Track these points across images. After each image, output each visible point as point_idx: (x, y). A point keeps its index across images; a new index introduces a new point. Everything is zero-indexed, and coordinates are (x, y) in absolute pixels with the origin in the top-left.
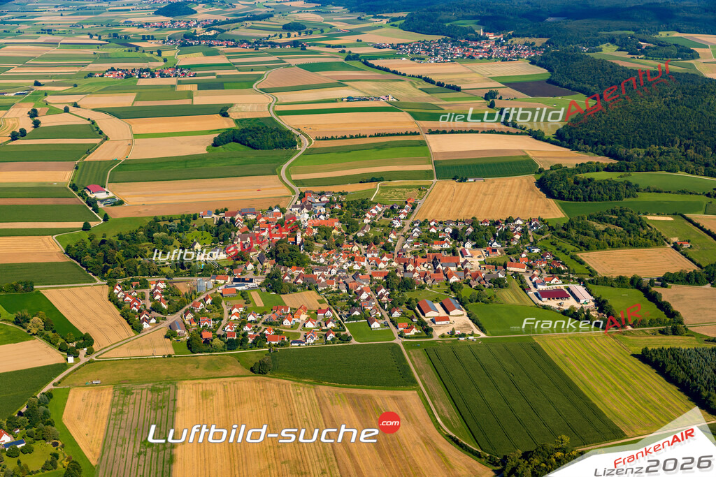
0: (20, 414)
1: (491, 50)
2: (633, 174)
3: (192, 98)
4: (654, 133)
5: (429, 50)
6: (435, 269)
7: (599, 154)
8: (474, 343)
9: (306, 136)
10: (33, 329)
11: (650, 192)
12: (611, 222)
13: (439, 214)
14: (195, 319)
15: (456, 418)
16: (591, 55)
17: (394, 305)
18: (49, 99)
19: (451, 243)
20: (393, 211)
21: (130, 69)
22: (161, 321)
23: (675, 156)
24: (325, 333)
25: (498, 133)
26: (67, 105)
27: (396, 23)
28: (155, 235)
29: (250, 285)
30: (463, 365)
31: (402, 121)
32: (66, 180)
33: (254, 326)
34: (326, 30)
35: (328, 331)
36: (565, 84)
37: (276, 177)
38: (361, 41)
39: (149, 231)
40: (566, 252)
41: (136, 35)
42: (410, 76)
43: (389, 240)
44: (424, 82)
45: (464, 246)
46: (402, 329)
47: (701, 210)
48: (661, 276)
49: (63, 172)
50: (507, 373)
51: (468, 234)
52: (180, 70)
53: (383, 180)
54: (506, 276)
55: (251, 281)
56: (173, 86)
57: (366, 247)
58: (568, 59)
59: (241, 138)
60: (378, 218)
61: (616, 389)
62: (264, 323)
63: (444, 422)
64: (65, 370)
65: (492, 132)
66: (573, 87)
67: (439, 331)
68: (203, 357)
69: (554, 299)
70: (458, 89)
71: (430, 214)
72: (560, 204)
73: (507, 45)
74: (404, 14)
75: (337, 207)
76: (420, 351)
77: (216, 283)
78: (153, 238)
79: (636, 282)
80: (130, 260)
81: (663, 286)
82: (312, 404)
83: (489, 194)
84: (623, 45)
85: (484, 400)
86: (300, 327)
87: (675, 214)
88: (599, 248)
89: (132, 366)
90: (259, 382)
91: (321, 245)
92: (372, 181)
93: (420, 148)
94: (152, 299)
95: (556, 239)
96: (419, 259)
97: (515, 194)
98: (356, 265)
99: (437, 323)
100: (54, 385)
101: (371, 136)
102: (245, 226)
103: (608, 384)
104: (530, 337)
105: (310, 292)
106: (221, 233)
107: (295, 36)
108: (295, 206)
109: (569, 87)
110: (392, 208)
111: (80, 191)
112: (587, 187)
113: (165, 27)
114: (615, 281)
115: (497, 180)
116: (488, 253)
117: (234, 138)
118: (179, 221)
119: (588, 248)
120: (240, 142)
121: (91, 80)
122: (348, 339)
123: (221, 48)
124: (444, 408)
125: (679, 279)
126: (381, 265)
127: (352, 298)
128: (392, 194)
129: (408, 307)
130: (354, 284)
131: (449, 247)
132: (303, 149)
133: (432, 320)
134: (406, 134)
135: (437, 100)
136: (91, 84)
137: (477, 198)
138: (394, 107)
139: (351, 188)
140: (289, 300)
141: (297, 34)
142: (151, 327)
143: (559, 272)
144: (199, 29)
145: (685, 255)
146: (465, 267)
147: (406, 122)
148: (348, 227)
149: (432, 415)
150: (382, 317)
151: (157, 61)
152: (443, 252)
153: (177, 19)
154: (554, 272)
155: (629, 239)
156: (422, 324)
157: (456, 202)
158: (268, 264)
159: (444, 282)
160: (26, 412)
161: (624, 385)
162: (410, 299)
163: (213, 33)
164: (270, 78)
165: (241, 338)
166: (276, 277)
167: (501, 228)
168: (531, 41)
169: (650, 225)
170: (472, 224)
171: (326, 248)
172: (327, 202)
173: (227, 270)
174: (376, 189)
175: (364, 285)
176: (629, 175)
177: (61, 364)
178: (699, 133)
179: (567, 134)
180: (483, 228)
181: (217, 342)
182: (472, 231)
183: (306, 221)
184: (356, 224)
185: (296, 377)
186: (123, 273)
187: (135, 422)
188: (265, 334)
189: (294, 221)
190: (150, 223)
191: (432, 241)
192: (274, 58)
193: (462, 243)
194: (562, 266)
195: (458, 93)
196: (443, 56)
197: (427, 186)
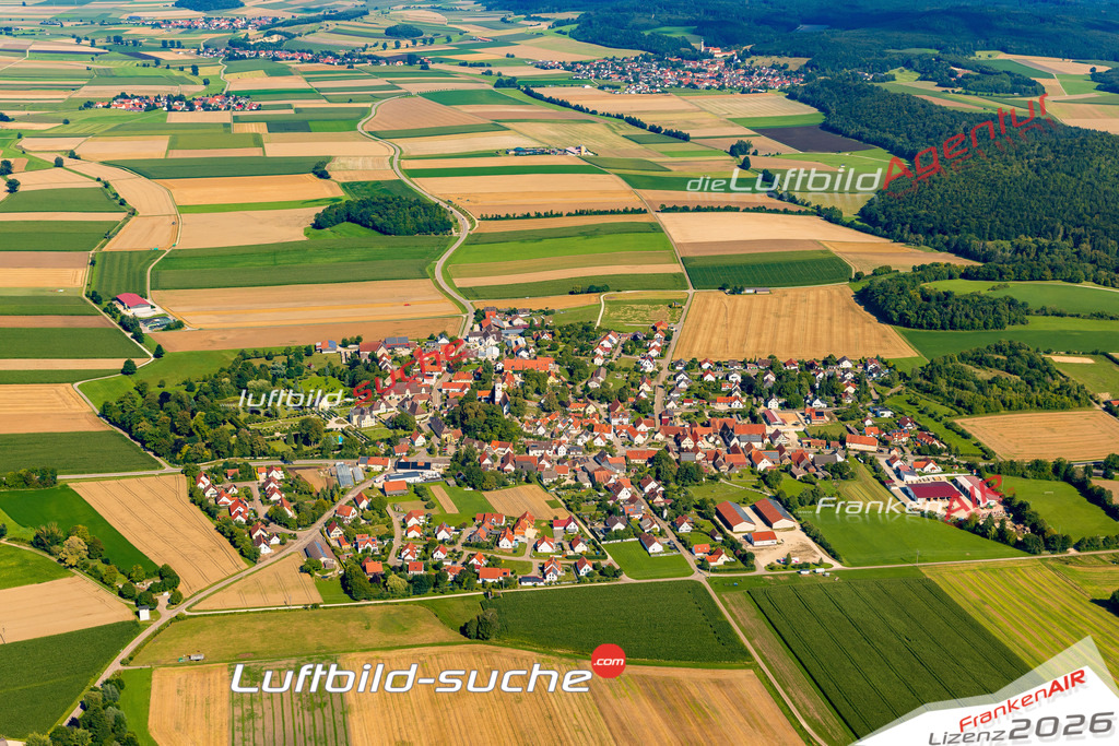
0: (74, 722)
1: (720, 76)
2: (1012, 284)
3: (262, 146)
4: (1022, 216)
5: (623, 73)
6: (727, 444)
7: (938, 249)
8: (827, 581)
9: (464, 213)
10: (69, 556)
11: (1046, 315)
12: (997, 366)
13: (711, 349)
14: (347, 538)
15: (834, 720)
16: (884, 85)
17: (678, 511)
18: (26, 143)
19: (744, 401)
20: (636, 343)
21: (152, 96)
22: (288, 541)
23: (1063, 254)
24: (573, 562)
25: (770, 211)
26: (59, 155)
27: (564, 29)
28: (249, 383)
29: (427, 473)
30: (819, 621)
31: (608, 190)
32: (79, 284)
33: (450, 549)
34: (455, 38)
35: (581, 558)
36: (853, 131)
37: (428, 282)
38: (513, 56)
39: (239, 376)
40: (936, 417)
41: (151, 39)
42: (603, 114)
43: (642, 394)
44: (629, 126)
45: (766, 405)
46: (701, 554)
48: (1102, 458)
49: (71, 271)
50: (898, 635)
51: (769, 385)
52: (235, 99)
53: (608, 290)
54: (846, 457)
55: (427, 466)
56: (227, 125)
58: (850, 92)
59: (361, 216)
60: (615, 355)
62: (465, 545)
63: (814, 728)
64: (137, 634)
65: (759, 209)
66: (866, 136)
67: (766, 557)
68: (373, 607)
69: (936, 499)
70: (686, 138)
71: (696, 348)
72: (903, 333)
73: (745, 68)
74: (574, 15)
75: (546, 337)
76: (740, 595)
77: (368, 470)
79: (1063, 470)
80: (218, 430)
81: (1105, 476)
83: (784, 316)
84: (926, 71)
85: (874, 688)
86: (529, 550)
87: (1095, 353)
88: (989, 410)
89: (253, 626)
90: (480, 654)
91: (535, 404)
92: (590, 291)
93: (652, 236)
94: (265, 499)
95: (913, 394)
96: (699, 430)
97: (826, 316)
98: (599, 439)
99: (756, 543)
100: (122, 663)
101: (569, 215)
102: (395, 367)
104: (916, 568)
105: (530, 486)
106: (360, 378)
107: (406, 47)
108: (473, 334)
109: (859, 137)
110: (635, 338)
111: (105, 304)
112: (946, 306)
113: (196, 27)
114: (1029, 468)
115: (791, 291)
116: (809, 418)
117: (348, 215)
118: (285, 359)
119: (970, 410)
120: (360, 223)
121: (89, 112)
122: (616, 574)
123: (293, 65)
124: (807, 702)
126: (639, 439)
127: (604, 499)
128: (629, 315)
129: (700, 514)
130: (603, 473)
131: (741, 406)
132: (463, 237)
133: (745, 537)
134: (626, 212)
135: (660, 154)
136: (91, 120)
137: (766, 322)
138: (594, 166)
139: (561, 303)
140: (503, 501)
141: (410, 43)
142: (273, 551)
143: (935, 451)
144: (252, 32)
146: (778, 441)
147: (618, 192)
148: (571, 372)
149: (790, 715)
150: (662, 533)
151: (193, 83)
152: (734, 416)
153: (213, 14)
154: (925, 452)
155: (1033, 395)
156: (733, 546)
157: (734, 329)
158: (450, 435)
159: (747, 468)
160: (84, 718)
162: (702, 501)
163: (275, 39)
164: (381, 114)
165: (433, 572)
166: (469, 460)
167: (821, 375)
168: (782, 61)
169: (1062, 372)
170: (771, 368)
171: (543, 408)
172: (524, 327)
173: (383, 448)
174: (600, 305)
175: (618, 475)
176: (1006, 286)
177: (129, 622)
178: (1092, 216)
179: (880, 213)
180: (792, 375)
181: (394, 580)
182: (773, 379)
183: (498, 359)
184: (583, 365)
185: (542, 644)
186: (208, 453)
187: (279, 733)
188: (473, 565)
189: (477, 359)
190: (236, 362)
191: (712, 396)
192: (381, 82)
193: (762, 400)
194: (936, 442)
195: (687, 144)
196: (649, 83)
197: (680, 301)
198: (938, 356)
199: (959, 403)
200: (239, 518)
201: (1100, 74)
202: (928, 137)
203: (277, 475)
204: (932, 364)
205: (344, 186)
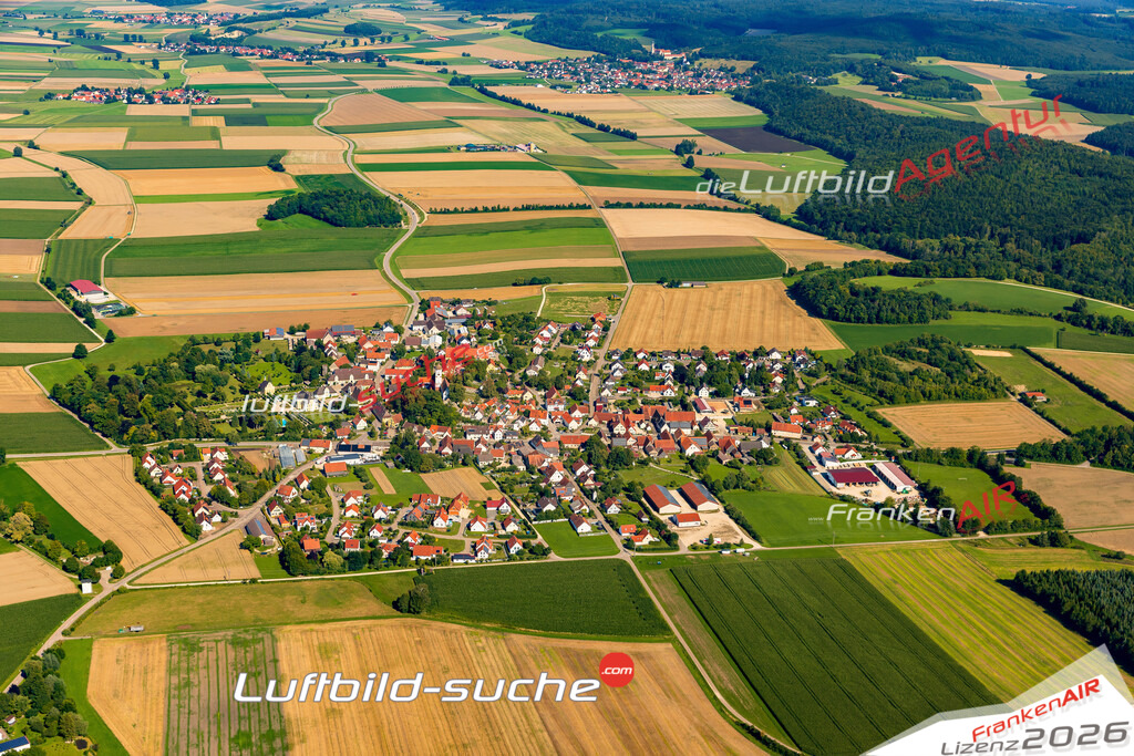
0: (14, 689)
1: (669, 77)
2: (937, 280)
3: (218, 138)
4: (951, 216)
5: (576, 73)
6: (658, 431)
7: (871, 247)
8: (747, 561)
9: (414, 207)
10: (15, 532)
11: (969, 310)
12: (919, 359)
13: (647, 339)
14: (287, 516)
15: (745, 691)
16: (826, 89)
17: (608, 493)
19: (676, 389)
20: (575, 333)
21: (112, 89)
22: (230, 519)
23: (989, 253)
25: (710, 209)
26: (19, 145)
27: (519, 29)
28: (198, 368)
29: (367, 456)
30: (737, 598)
31: (556, 187)
32: (34, 270)
33: (386, 527)
34: (414, 36)
35: (512, 538)
36: (795, 133)
37: (376, 273)
38: (469, 55)
39: (187, 361)
40: (859, 406)
41: (113, 33)
42: (554, 113)
43: (578, 382)
44: (578, 124)
45: (697, 394)
46: (628, 534)
47: (1050, 341)
48: (1014, 447)
49: (26, 257)
50: (811, 613)
51: (701, 374)
52: (195, 93)
53: (550, 282)
54: (771, 444)
55: (368, 449)
56: (185, 118)
57: (543, 393)
58: (793, 95)
59: (313, 208)
60: (554, 344)
61: (988, 640)
62: (401, 524)
63: (727, 698)
64: (79, 606)
65: (701, 207)
66: (807, 138)
67: (688, 537)
68: (308, 582)
69: (854, 484)
70: (633, 137)
71: (633, 339)
72: (832, 326)
73: (694, 70)
74: (530, 16)
75: (488, 326)
76: (663, 573)
77: (310, 452)
78: (194, 373)
79: (977, 457)
80: (164, 412)
81: (1018, 464)
82: (506, 668)
83: (719, 309)
84: (868, 75)
85: (786, 661)
86: (462, 529)
87: (1013, 347)
88: (909, 400)
89: (192, 598)
90: (411, 627)
91: (473, 391)
92: (532, 283)
93: (595, 231)
94: (209, 479)
95: (838, 384)
96: (631, 416)
97: (759, 309)
98: (534, 424)
99: (680, 524)
100: (64, 633)
101: (516, 209)
102: (340, 354)
103: (973, 631)
104: (832, 549)
105: (466, 469)
106: (305, 366)
107: (365, 44)
108: (417, 323)
109: (800, 138)
110: (574, 328)
111: (59, 290)
112: (873, 301)
113: (159, 22)
114: (945, 455)
115: (727, 286)
116: (737, 406)
117: (300, 207)
118: (233, 345)
119: (892, 401)
120: (312, 215)
121: (49, 104)
122: (545, 552)
123: (253, 60)
124: (722, 674)
125: (1042, 452)
126: (573, 425)
127: (537, 481)
128: (569, 306)
129: (628, 496)
130: (536, 457)
131: (673, 395)
132: (412, 229)
133: (671, 519)
134: (571, 207)
135: (604, 152)
136: (50, 111)
137: (701, 314)
138: (542, 163)
139: (504, 294)
140: (439, 483)
141: (368, 41)
142: (214, 528)
143: (856, 439)
144: (213, 28)
145: (1041, 414)
146: (706, 428)
147: (564, 188)
148: (510, 360)
149: (704, 686)
150: (591, 514)
151: (154, 77)
152: (666, 404)
153: (176, 10)
154: (847, 440)
155: (952, 386)
156: (658, 527)
157: (669, 321)
158: (391, 420)
159: (676, 453)
160: (23, 686)
161: (1000, 633)
162: (631, 484)
163: (236, 34)
164: (337, 110)
165: (369, 549)
166: (408, 444)
167: (751, 366)
168: (730, 64)
169: (980, 364)
170: (703, 358)
171: (481, 394)
172: (467, 316)
173: (325, 431)
174: (542, 296)
175: (552, 458)
176: (932, 283)
177: (71, 595)
178: (1018, 217)
179: (816, 212)
180: (723, 365)
181: (330, 556)
182: (705, 369)
183: (440, 348)
184: (522, 354)
185: (469, 618)
186: (154, 434)
187: (213, 700)
188: (407, 543)
189: (420, 347)
190: (185, 348)
191: (646, 384)
192: (339, 78)
193: (693, 389)
194: (857, 430)
195: (635, 142)
196: (600, 83)
197: (619, 294)
198: (863, 349)
199: (881, 393)
200: (182, 496)
201: (1035, 81)
202: (866, 139)
203: (222, 456)
204: (857, 355)
205: (298, 179)
